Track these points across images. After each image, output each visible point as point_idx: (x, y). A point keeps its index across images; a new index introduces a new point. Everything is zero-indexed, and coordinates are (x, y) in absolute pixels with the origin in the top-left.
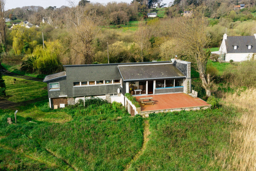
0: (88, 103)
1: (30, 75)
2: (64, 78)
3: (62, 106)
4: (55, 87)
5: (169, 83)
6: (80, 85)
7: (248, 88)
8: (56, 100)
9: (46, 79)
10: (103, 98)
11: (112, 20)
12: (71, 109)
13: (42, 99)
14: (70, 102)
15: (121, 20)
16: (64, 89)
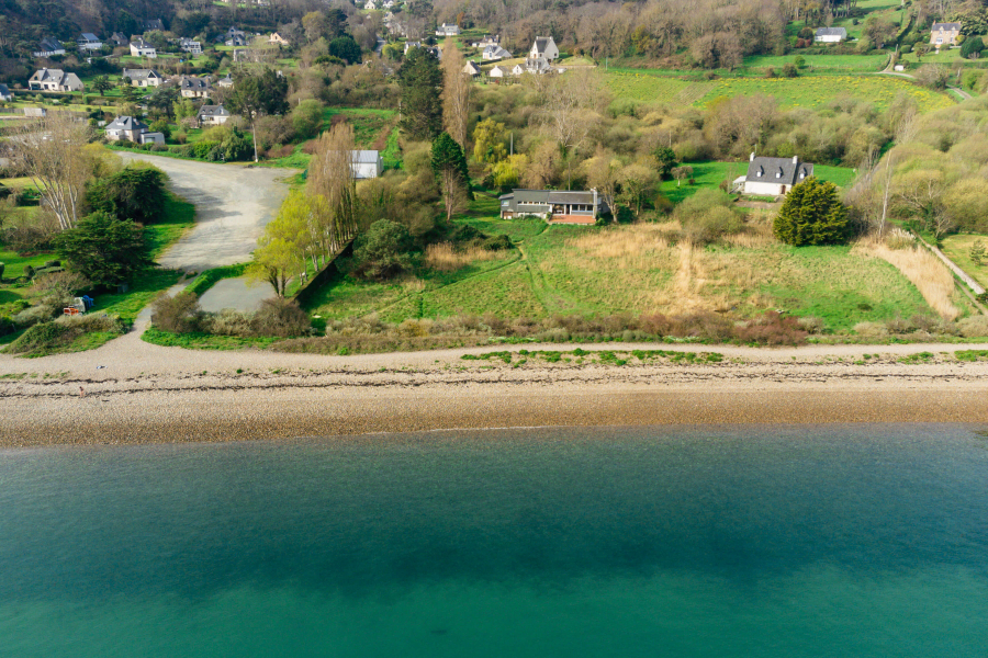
0: (527, 217)
1: (491, 192)
2: (512, 198)
3: (510, 217)
4: (506, 204)
5: (583, 207)
6: (523, 204)
7: (692, 219)
8: (505, 213)
9: (501, 197)
10: (538, 215)
11: (697, 55)
12: (514, 219)
13: (495, 213)
14: (515, 215)
15: (723, 58)
16: (512, 206)
